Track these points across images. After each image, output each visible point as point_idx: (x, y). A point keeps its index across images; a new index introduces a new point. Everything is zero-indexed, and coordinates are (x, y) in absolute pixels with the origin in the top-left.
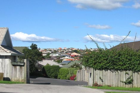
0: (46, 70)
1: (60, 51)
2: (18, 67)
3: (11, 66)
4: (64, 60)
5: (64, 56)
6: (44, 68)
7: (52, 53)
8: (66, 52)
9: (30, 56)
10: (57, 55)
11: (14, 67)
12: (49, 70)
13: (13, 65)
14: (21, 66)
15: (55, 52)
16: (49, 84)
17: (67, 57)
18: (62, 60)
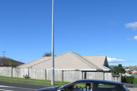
0: (126, 79)
1: (130, 67)
2: (116, 78)
3: (112, 77)
4: (133, 73)
5: (133, 71)
6: (125, 77)
7: (126, 68)
8: (134, 68)
9: (118, 71)
10: (129, 70)
11: (113, 78)
12: (128, 78)
13: (113, 76)
14: (117, 77)
15: (128, 68)
16: (133, 87)
17: (134, 71)
18: (132, 73)
